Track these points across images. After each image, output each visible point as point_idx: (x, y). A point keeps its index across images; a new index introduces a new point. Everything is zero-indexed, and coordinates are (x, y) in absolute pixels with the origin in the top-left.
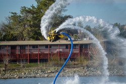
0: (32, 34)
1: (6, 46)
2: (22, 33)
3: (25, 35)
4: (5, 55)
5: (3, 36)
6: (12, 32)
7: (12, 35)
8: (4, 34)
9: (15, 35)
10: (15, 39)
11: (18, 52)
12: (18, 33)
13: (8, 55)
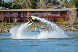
0: (31, 5)
1: (15, 12)
2: (25, 4)
3: (27, 5)
4: (14, 17)
5: (13, 6)
6: (19, 3)
7: (19, 5)
8: (14, 4)
9: (20, 5)
10: (20, 7)
11: (22, 16)
12: (23, 4)
13: (17, 17)
